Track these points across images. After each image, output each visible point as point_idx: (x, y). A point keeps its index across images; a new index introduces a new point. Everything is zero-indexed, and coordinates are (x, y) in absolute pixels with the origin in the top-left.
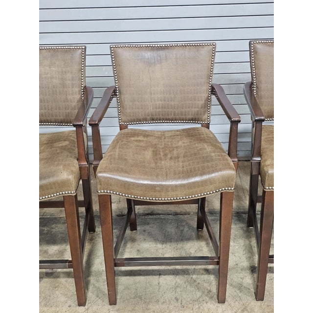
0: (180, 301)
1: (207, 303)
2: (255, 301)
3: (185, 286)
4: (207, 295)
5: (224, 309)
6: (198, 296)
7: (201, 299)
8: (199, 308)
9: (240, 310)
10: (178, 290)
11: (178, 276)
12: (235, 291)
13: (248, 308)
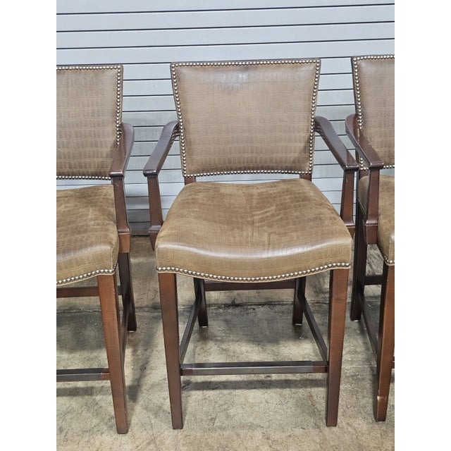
0: (64, 432)
1: (102, 433)
2: (172, 430)
3: (80, 411)
4: (106, 424)
5: (123, 442)
6: (93, 424)
7: (95, 429)
8: (88, 441)
9: (145, 443)
10: (69, 416)
11: (75, 398)
12: (149, 417)
13: (157, 441)
